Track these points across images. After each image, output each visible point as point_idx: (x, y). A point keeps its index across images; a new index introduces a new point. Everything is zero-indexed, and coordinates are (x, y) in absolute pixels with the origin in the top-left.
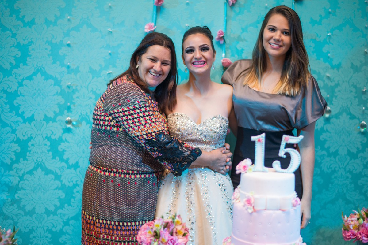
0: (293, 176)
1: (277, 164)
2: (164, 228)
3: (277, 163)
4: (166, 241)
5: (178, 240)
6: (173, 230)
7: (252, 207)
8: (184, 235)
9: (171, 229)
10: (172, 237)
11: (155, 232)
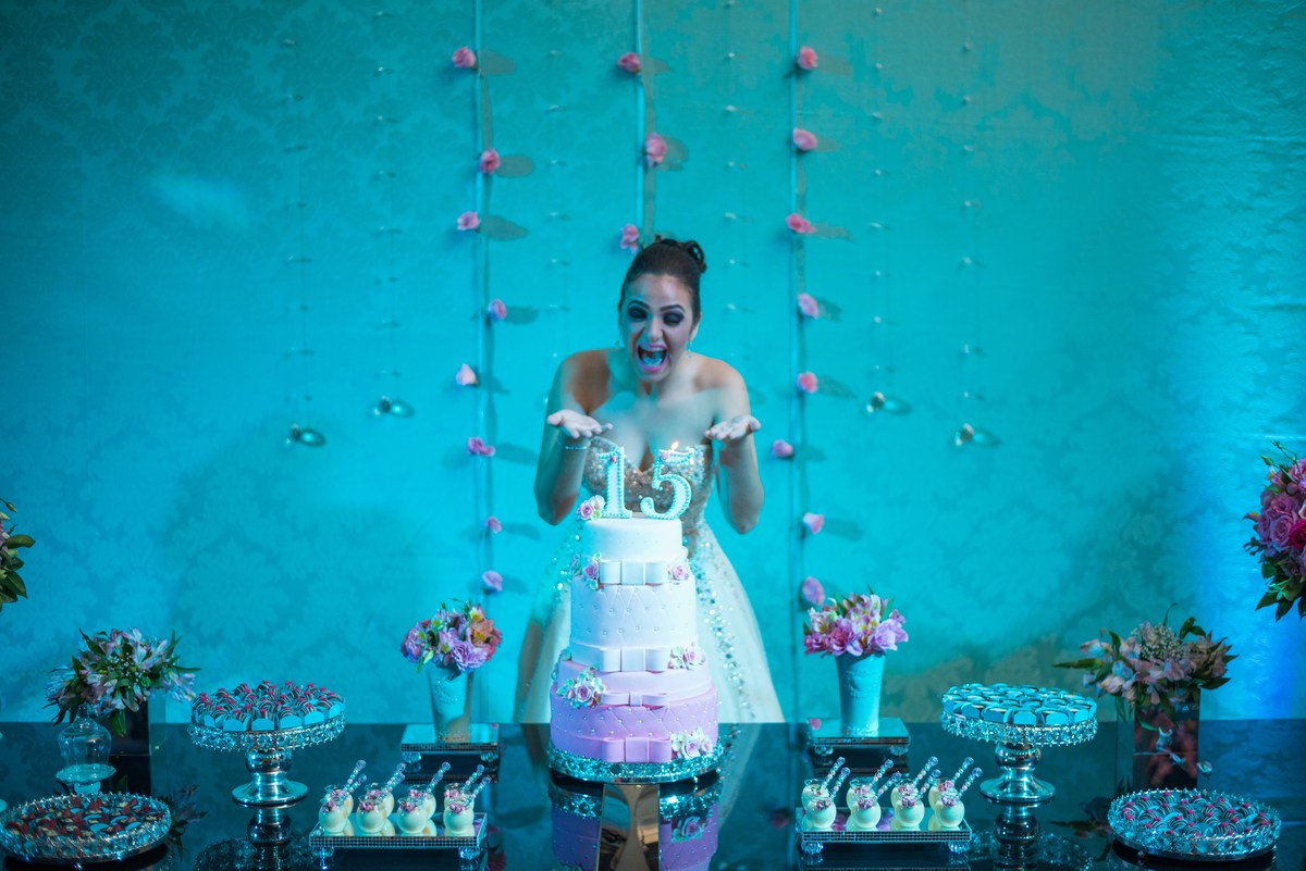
0: (678, 524)
1: (647, 505)
2: (449, 626)
3: (648, 501)
4: (449, 649)
5: (472, 648)
6: (465, 631)
7: (596, 581)
8: (487, 641)
9: (461, 630)
10: (462, 643)
11: (431, 633)
